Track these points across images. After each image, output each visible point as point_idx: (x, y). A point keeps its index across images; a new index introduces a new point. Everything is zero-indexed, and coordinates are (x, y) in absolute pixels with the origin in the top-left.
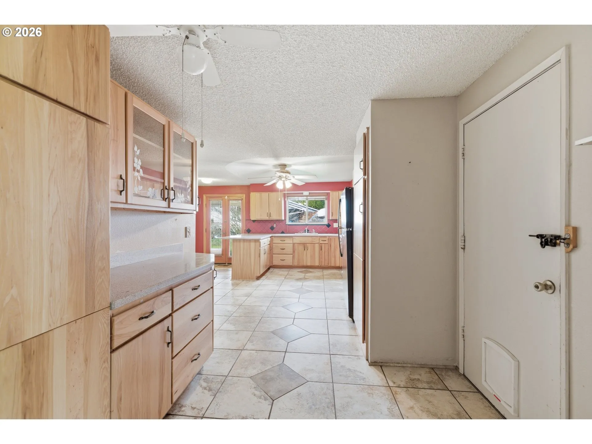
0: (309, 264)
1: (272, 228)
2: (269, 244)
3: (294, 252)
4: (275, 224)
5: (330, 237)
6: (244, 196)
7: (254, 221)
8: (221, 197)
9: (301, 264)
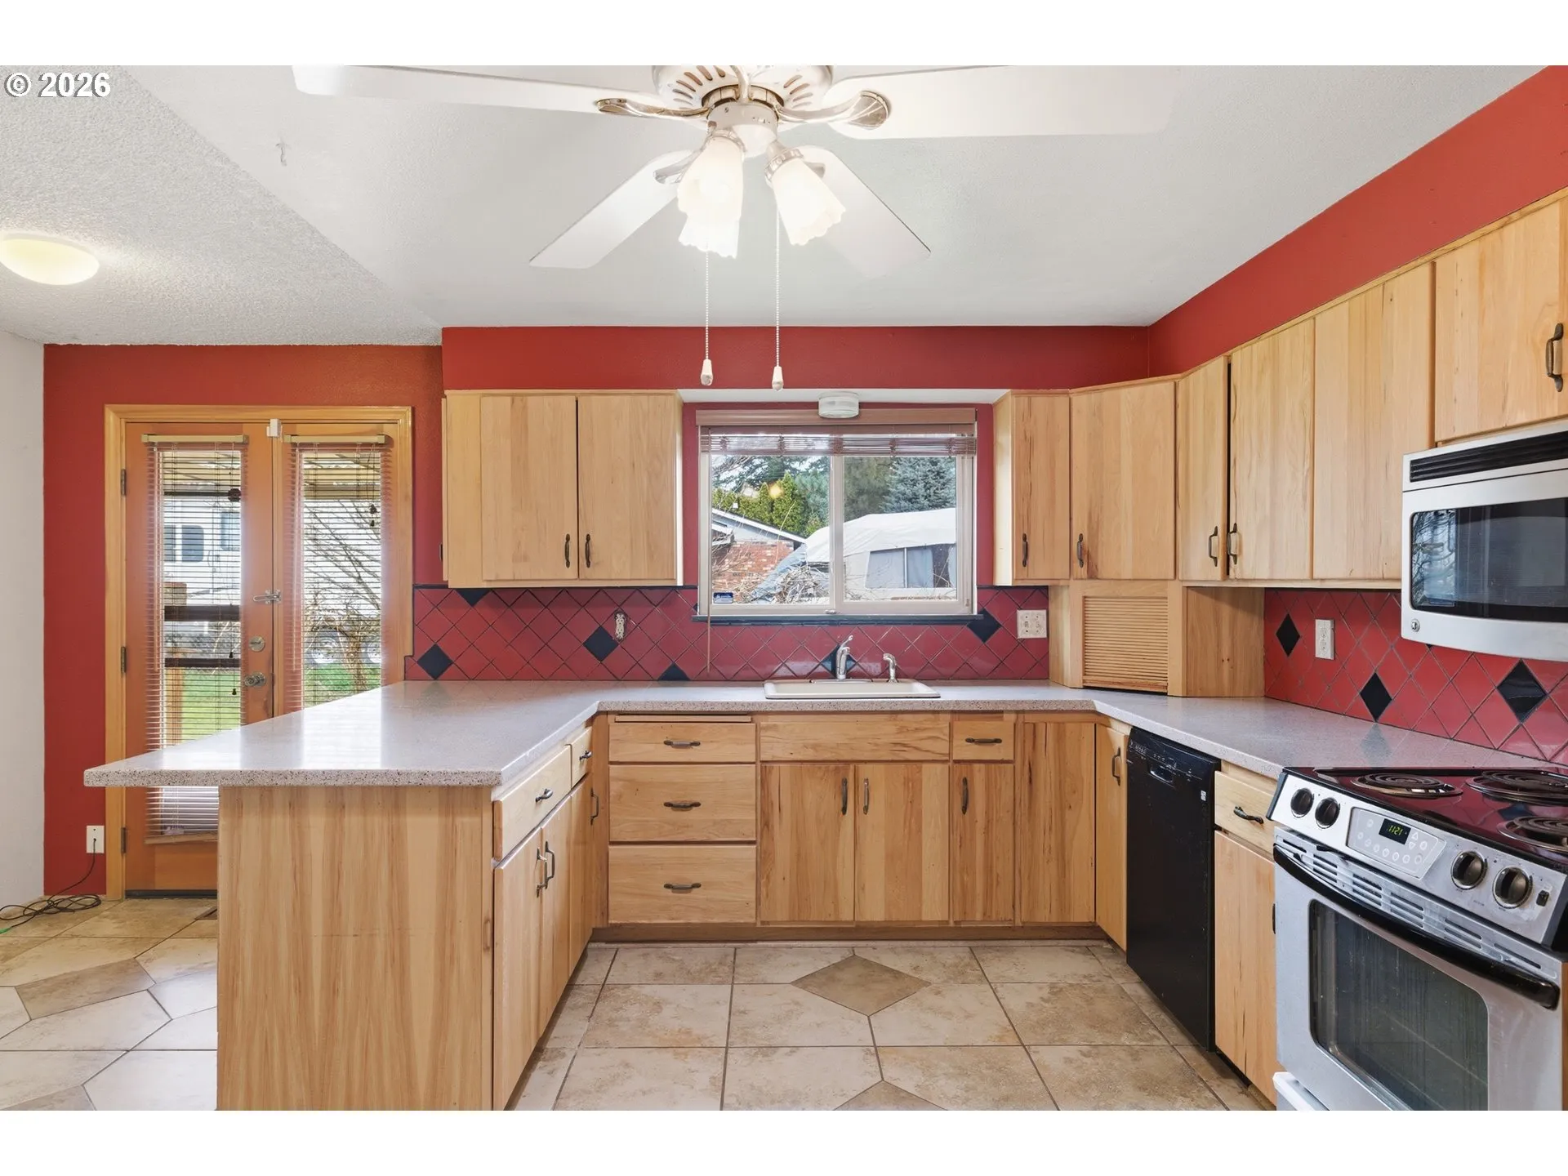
0: (875, 912)
1: (601, 644)
2: (577, 777)
3: (765, 823)
4: (620, 621)
5: (1030, 718)
6: (399, 421)
7: (473, 596)
8: (234, 427)
9: (818, 914)
